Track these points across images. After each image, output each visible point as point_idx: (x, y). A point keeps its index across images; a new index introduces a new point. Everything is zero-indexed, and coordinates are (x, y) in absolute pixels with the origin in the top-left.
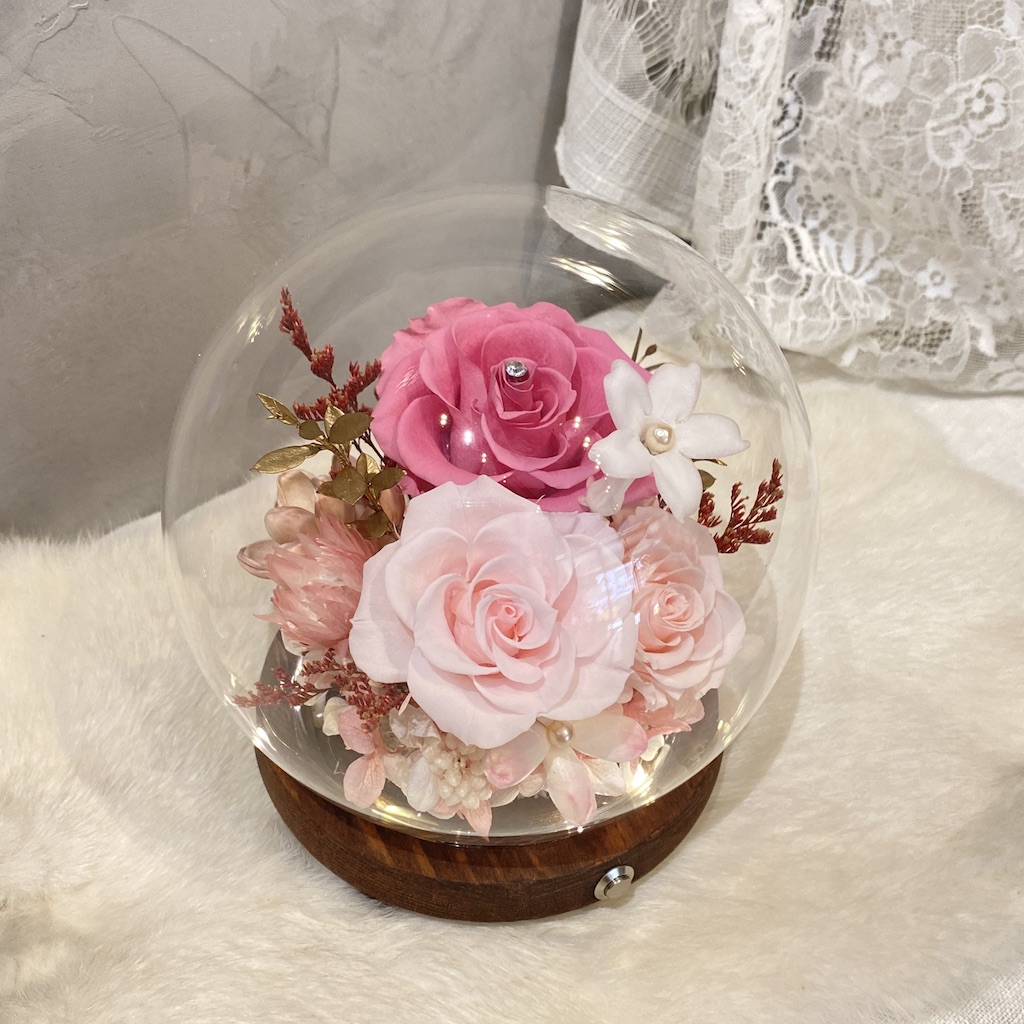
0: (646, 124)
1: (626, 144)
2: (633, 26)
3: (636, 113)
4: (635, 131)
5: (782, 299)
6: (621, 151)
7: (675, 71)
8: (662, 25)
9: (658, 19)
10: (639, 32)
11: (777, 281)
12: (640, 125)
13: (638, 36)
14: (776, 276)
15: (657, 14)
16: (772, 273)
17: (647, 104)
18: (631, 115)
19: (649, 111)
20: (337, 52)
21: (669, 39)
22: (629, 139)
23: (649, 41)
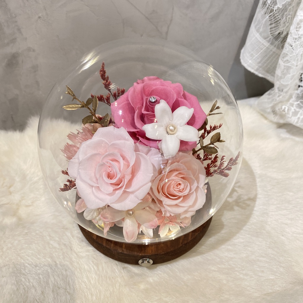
0: (267, 48)
1: (260, 53)
2: (268, 17)
3: (264, 44)
4: (263, 49)
5: (297, 110)
6: (258, 54)
7: (279, 33)
8: (277, 17)
9: (276, 15)
10: (270, 18)
11: (299, 104)
12: (265, 48)
13: (269, 20)
14: (299, 102)
15: (276, 13)
16: (298, 101)
17: (269, 42)
18: (263, 44)
19: (269, 44)
20: (173, 9)
21: (279, 22)
22: (262, 51)
23: (272, 22)
